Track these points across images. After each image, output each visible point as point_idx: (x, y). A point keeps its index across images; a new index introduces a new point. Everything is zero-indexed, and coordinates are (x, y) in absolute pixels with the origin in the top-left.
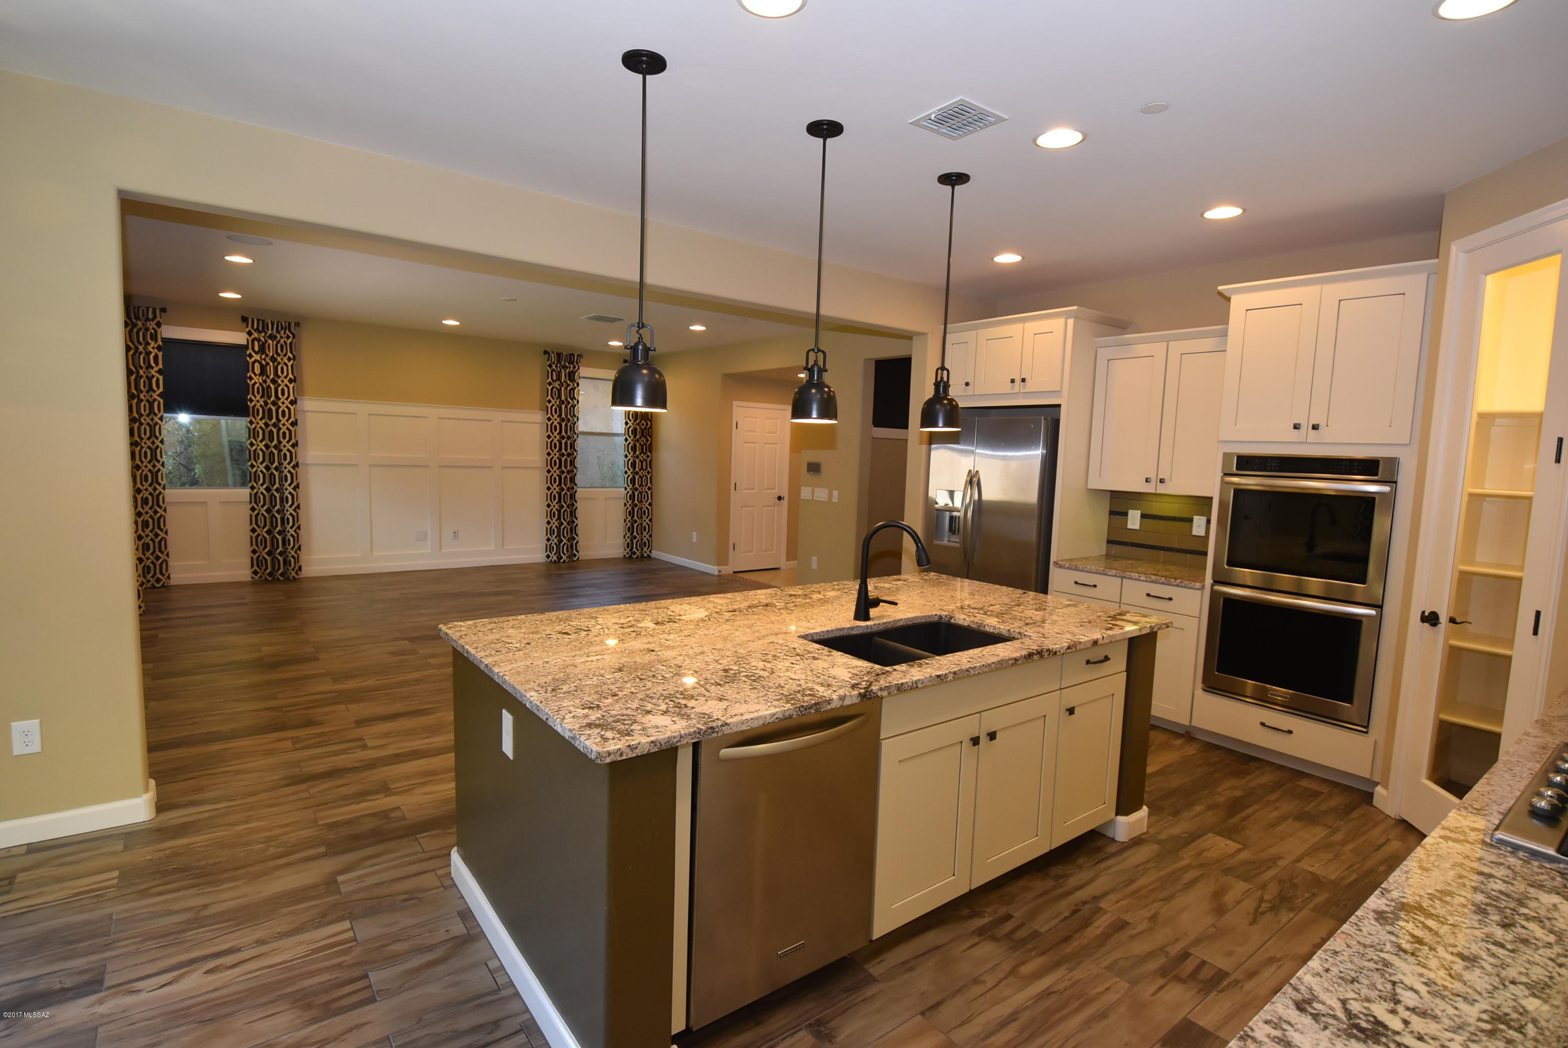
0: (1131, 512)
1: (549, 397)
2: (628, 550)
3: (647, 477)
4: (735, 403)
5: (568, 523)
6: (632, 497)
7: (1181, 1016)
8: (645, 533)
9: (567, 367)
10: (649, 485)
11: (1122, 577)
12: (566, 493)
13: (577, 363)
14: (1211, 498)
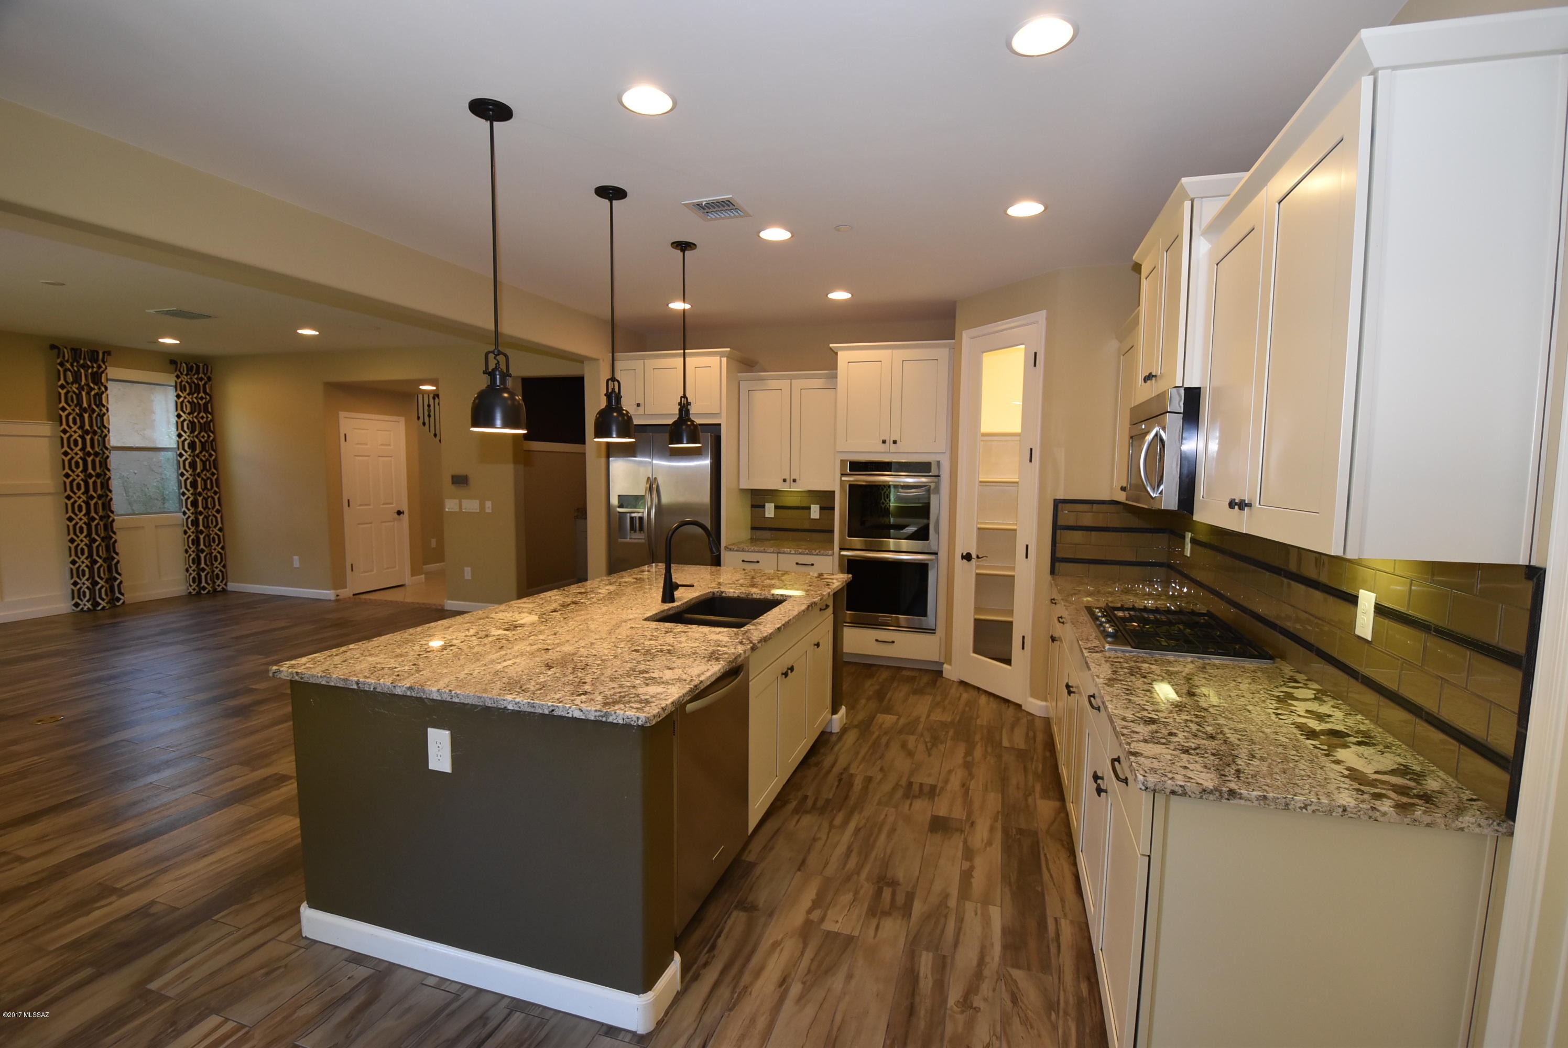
0: (767, 505)
1: (63, 404)
2: (194, 586)
3: (213, 499)
4: (342, 414)
5: (105, 561)
6: (195, 523)
7: (930, 815)
8: (216, 564)
9: (89, 367)
10: (217, 507)
11: (778, 553)
12: (98, 524)
13: (104, 363)
14: (834, 492)
